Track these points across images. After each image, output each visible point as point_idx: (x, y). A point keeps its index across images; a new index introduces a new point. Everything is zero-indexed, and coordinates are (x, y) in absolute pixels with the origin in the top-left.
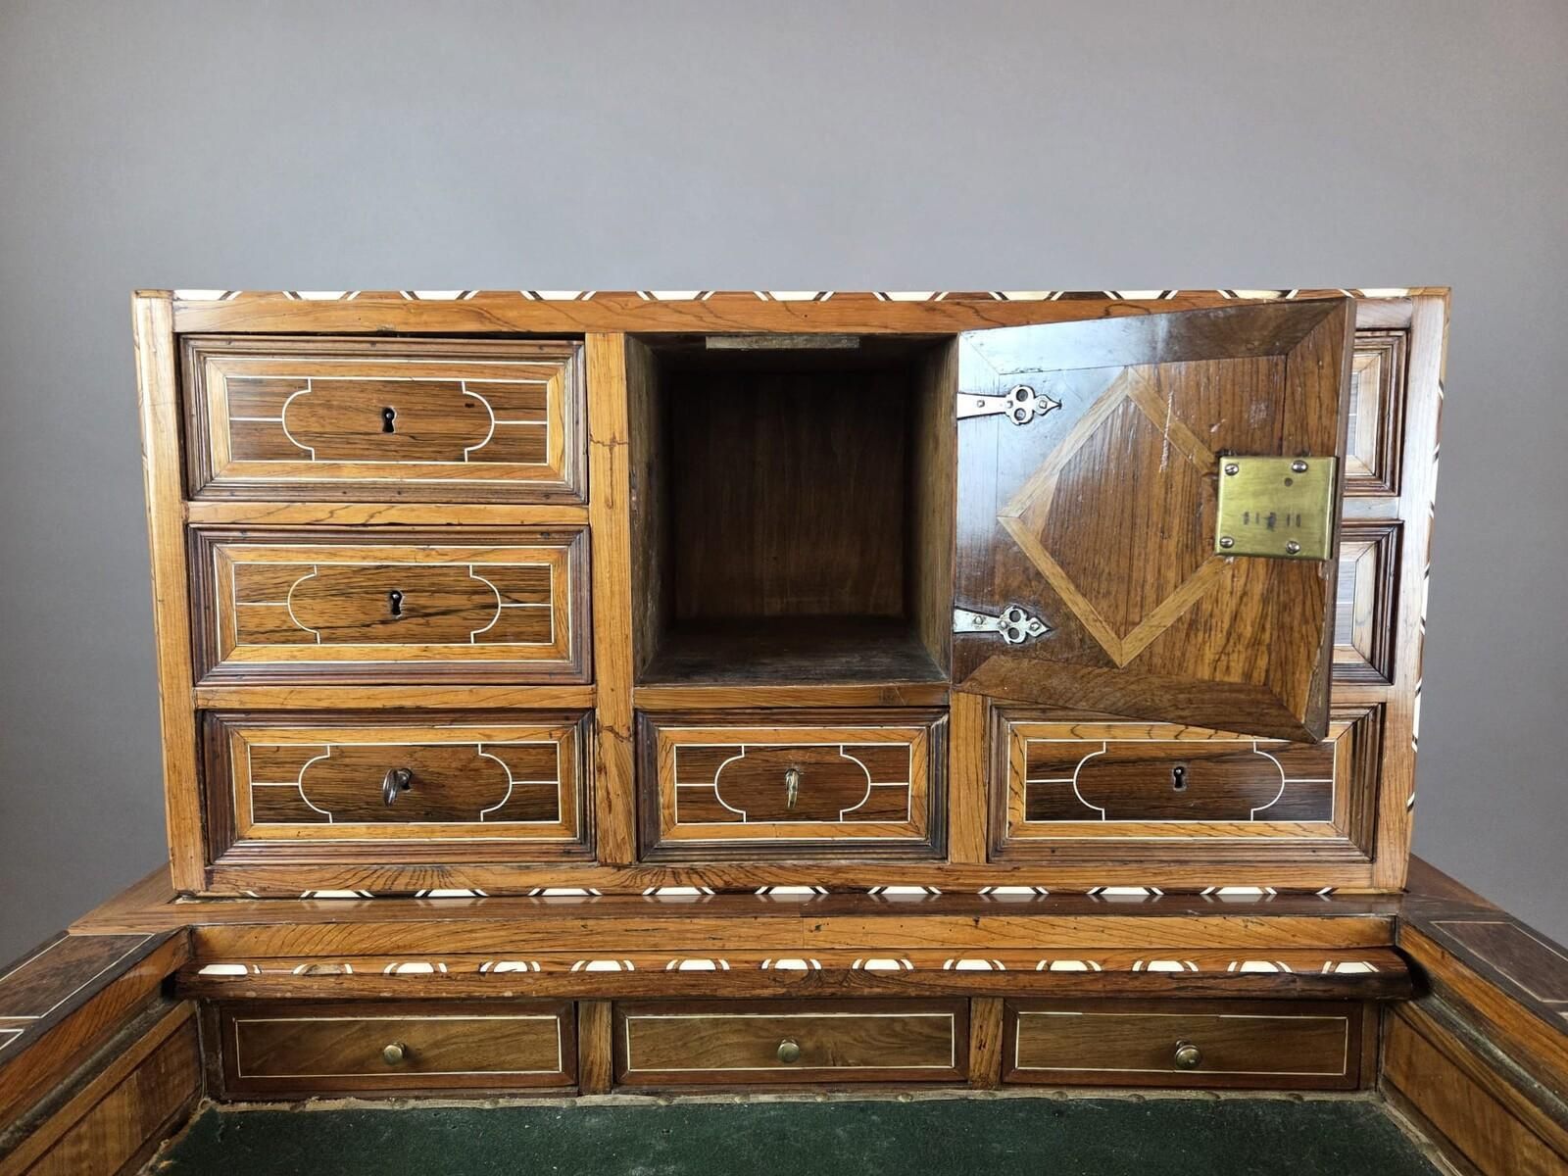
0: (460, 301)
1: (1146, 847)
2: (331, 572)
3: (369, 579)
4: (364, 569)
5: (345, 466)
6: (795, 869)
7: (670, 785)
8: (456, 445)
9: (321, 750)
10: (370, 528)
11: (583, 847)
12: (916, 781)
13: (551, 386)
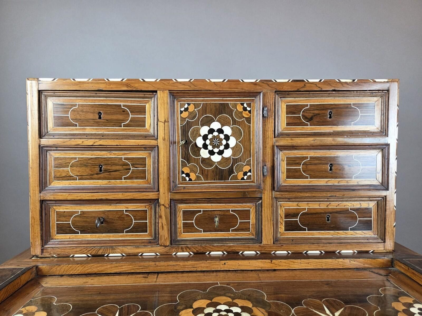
0: (122, 82)
1: (319, 239)
2: (82, 159)
3: (93, 161)
4: (92, 158)
5: (87, 129)
6: (217, 246)
7: (180, 221)
8: (119, 123)
9: (78, 212)
10: (94, 146)
11: (155, 241)
12: (252, 220)
13: (147, 106)
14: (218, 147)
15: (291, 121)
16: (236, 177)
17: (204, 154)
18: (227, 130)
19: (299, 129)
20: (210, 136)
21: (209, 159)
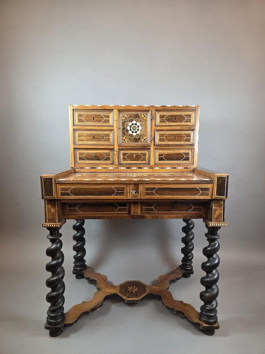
0: (101, 106)
1: (171, 163)
2: (88, 134)
3: (91, 135)
5: (89, 123)
6: (135, 166)
7: (122, 157)
8: (100, 121)
9: (86, 153)
10: (92, 130)
11: (113, 164)
12: (147, 157)
13: (110, 115)
14: (135, 130)
15: (161, 121)
16: (141, 141)
17: (130, 132)
18: (138, 124)
19: (164, 124)
20: (132, 126)
21: (132, 134)
